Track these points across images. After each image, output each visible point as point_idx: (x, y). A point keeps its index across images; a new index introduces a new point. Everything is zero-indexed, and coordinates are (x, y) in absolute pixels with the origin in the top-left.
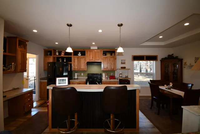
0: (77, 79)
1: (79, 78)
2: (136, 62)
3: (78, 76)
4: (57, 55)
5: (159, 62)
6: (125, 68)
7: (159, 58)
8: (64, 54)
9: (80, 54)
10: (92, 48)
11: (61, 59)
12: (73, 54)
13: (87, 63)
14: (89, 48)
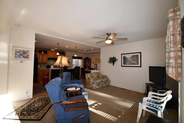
2: (74, 60)
3: (40, 67)
5: (83, 60)
6: (69, 62)
7: (83, 58)
9: (43, 53)
10: (52, 50)
12: (38, 52)
13: (48, 58)
14: (50, 50)
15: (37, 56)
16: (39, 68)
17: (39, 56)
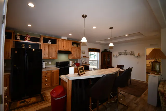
0: (45, 68)
1: (47, 66)
2: (90, 53)
3: (46, 65)
4: (18, 40)
5: (101, 53)
6: (86, 57)
7: (101, 51)
8: (29, 40)
9: (50, 42)
11: (23, 45)
12: (42, 41)
13: (58, 51)
14: (59, 38)
15: (41, 48)
16: (44, 67)
17: (44, 48)
